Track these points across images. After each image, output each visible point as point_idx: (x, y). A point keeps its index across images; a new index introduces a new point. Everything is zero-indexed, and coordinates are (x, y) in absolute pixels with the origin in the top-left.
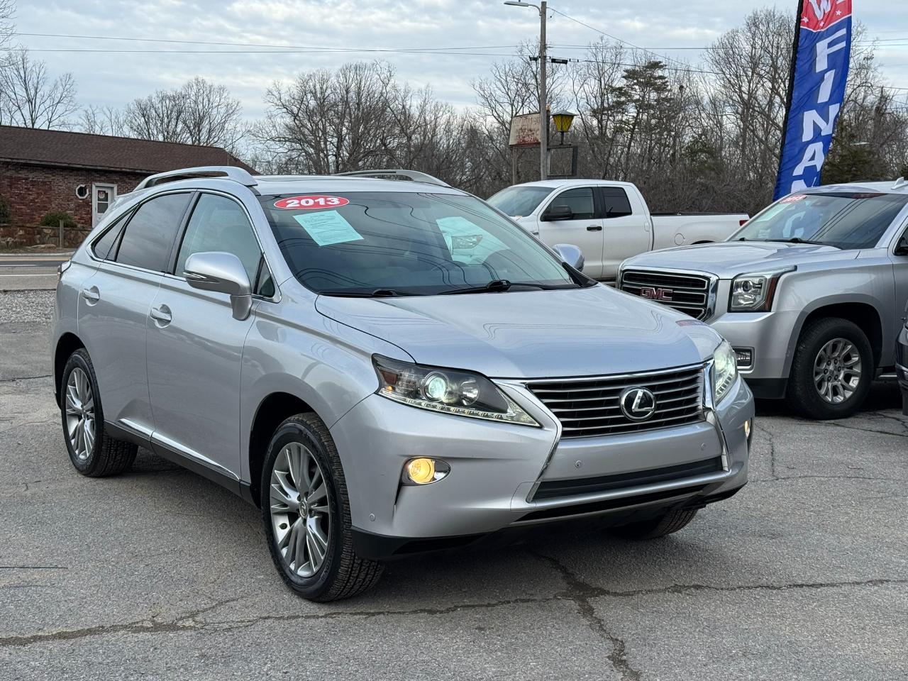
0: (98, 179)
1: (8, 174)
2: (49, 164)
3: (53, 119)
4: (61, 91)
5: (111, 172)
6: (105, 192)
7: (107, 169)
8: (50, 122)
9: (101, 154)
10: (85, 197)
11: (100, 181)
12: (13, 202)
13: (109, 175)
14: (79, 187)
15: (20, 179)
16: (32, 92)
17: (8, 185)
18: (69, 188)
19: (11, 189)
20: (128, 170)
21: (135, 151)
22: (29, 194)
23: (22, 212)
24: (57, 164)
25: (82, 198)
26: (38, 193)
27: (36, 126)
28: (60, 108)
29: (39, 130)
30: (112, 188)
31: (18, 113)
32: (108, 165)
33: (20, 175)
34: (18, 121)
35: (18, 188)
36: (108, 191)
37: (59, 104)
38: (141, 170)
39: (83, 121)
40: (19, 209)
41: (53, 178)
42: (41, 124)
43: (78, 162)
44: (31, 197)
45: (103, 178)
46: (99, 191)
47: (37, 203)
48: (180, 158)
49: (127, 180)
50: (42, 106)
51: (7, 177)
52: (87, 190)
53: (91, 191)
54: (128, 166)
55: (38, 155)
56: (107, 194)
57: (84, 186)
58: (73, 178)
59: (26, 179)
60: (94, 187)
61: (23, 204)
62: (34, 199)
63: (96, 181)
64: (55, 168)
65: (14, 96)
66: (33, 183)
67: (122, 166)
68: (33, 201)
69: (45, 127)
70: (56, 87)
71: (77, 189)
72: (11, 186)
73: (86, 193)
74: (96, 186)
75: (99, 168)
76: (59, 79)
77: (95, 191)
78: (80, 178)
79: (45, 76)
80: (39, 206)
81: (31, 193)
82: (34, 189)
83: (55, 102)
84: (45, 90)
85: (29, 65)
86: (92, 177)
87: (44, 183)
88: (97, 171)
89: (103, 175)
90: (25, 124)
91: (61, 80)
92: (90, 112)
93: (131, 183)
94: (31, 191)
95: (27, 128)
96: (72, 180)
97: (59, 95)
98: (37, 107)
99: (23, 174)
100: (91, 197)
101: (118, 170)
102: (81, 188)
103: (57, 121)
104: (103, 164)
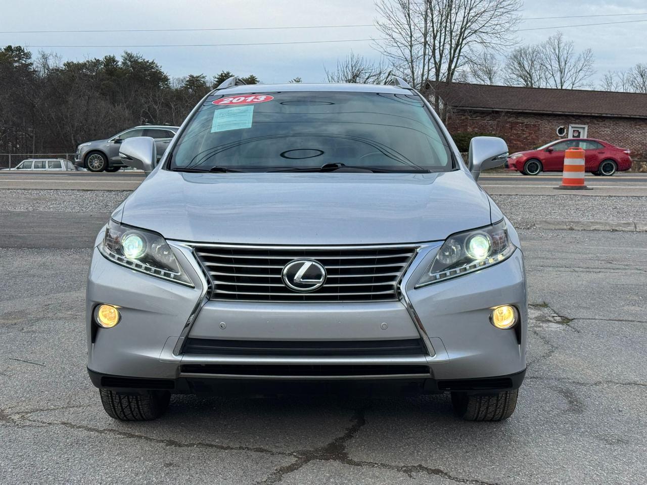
0: (574, 122)
1: (511, 119)
2: (539, 112)
3: (575, 82)
4: (583, 62)
5: (584, 116)
6: (578, 131)
7: (581, 114)
8: (573, 84)
9: (578, 104)
10: (564, 134)
11: (575, 123)
12: (513, 139)
13: (582, 119)
14: (559, 128)
15: (518, 123)
16: (563, 64)
17: (510, 128)
18: (552, 129)
19: (512, 130)
20: (597, 115)
21: (606, 100)
22: (524, 134)
23: (518, 147)
24: (544, 112)
25: (561, 135)
26: (530, 133)
27: (563, 88)
28: (581, 74)
29: (566, 90)
30: (584, 128)
31: (552, 79)
32: (582, 111)
33: (518, 121)
34: (551, 85)
35: (516, 130)
36: (581, 130)
37: (581, 71)
38: (607, 114)
39: (604, 83)
40: (516, 144)
41: (542, 122)
42: (567, 86)
43: (560, 110)
44: (525, 136)
45: (577, 121)
46: (574, 131)
47: (529, 139)
48: (640, 104)
49: (596, 122)
50: (569, 74)
51: (509, 122)
52: (565, 130)
53: (568, 131)
54: (597, 112)
55: (532, 106)
56: (579, 133)
57: (562, 127)
58: (556, 121)
59: (522, 123)
60: (570, 127)
61: (519, 141)
62: (527, 137)
63: (572, 123)
64: (543, 115)
65: (550, 68)
66: (527, 126)
67: (593, 112)
68: (526, 138)
69: (570, 88)
70: (579, 60)
71: (558, 130)
72: (511, 128)
73: (564, 132)
74: (572, 127)
75: (574, 114)
76: (582, 54)
77: (571, 130)
78: (561, 121)
79: (573, 52)
80: (530, 142)
81: (525, 133)
82: (527, 130)
83: (578, 70)
84: (572, 61)
85: (562, 45)
86: (570, 120)
87: (535, 126)
88: (573, 116)
89: (577, 119)
90: (556, 87)
91: (584, 54)
92: (608, 76)
93: (599, 124)
94: (525, 131)
95: (557, 89)
96: (555, 123)
97: (581, 65)
98: (565, 74)
99: (520, 120)
100: (568, 135)
101: (589, 114)
102: (561, 129)
103: (578, 83)
104: (578, 111)
